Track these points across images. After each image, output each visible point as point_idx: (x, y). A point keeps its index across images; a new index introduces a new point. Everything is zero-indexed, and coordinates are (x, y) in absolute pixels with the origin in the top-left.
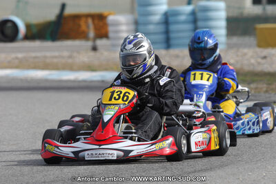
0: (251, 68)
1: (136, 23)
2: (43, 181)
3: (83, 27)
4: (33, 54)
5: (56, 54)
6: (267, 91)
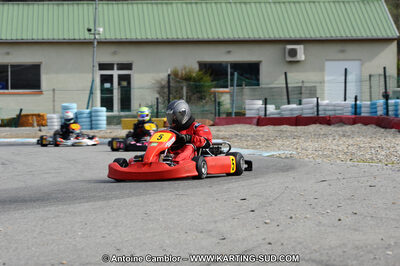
3: (31, 121)
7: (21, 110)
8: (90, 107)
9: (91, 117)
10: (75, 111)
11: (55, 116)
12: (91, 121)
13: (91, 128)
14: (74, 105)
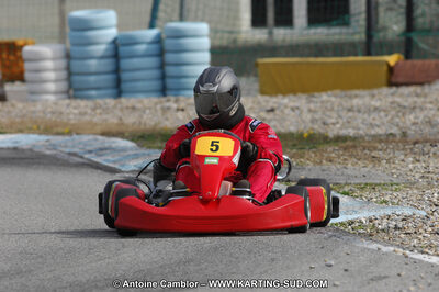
1: (68, 56)
8: (159, 23)
9: (161, 53)
10: (112, 33)
12: (162, 66)
13: (163, 91)
14: (110, 16)
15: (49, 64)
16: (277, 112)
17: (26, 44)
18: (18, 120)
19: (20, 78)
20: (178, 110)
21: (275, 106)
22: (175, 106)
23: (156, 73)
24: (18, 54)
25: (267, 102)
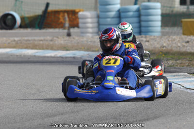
0: (178, 50)
1: (98, 17)
2: (30, 126)
3: (62, 20)
4: (26, 38)
5: (42, 38)
6: (188, 66)
7: (48, 5)
8: (139, 2)
9: (139, 16)
10: (118, 7)
11: (88, 14)
12: (140, 22)
13: (140, 33)
15: (89, 20)
16: (190, 43)
17: (80, 11)
18: (76, 44)
19: (77, 26)
20: (146, 41)
21: (189, 40)
22: (144, 39)
23: (137, 25)
24: (76, 15)
25: (186, 38)
